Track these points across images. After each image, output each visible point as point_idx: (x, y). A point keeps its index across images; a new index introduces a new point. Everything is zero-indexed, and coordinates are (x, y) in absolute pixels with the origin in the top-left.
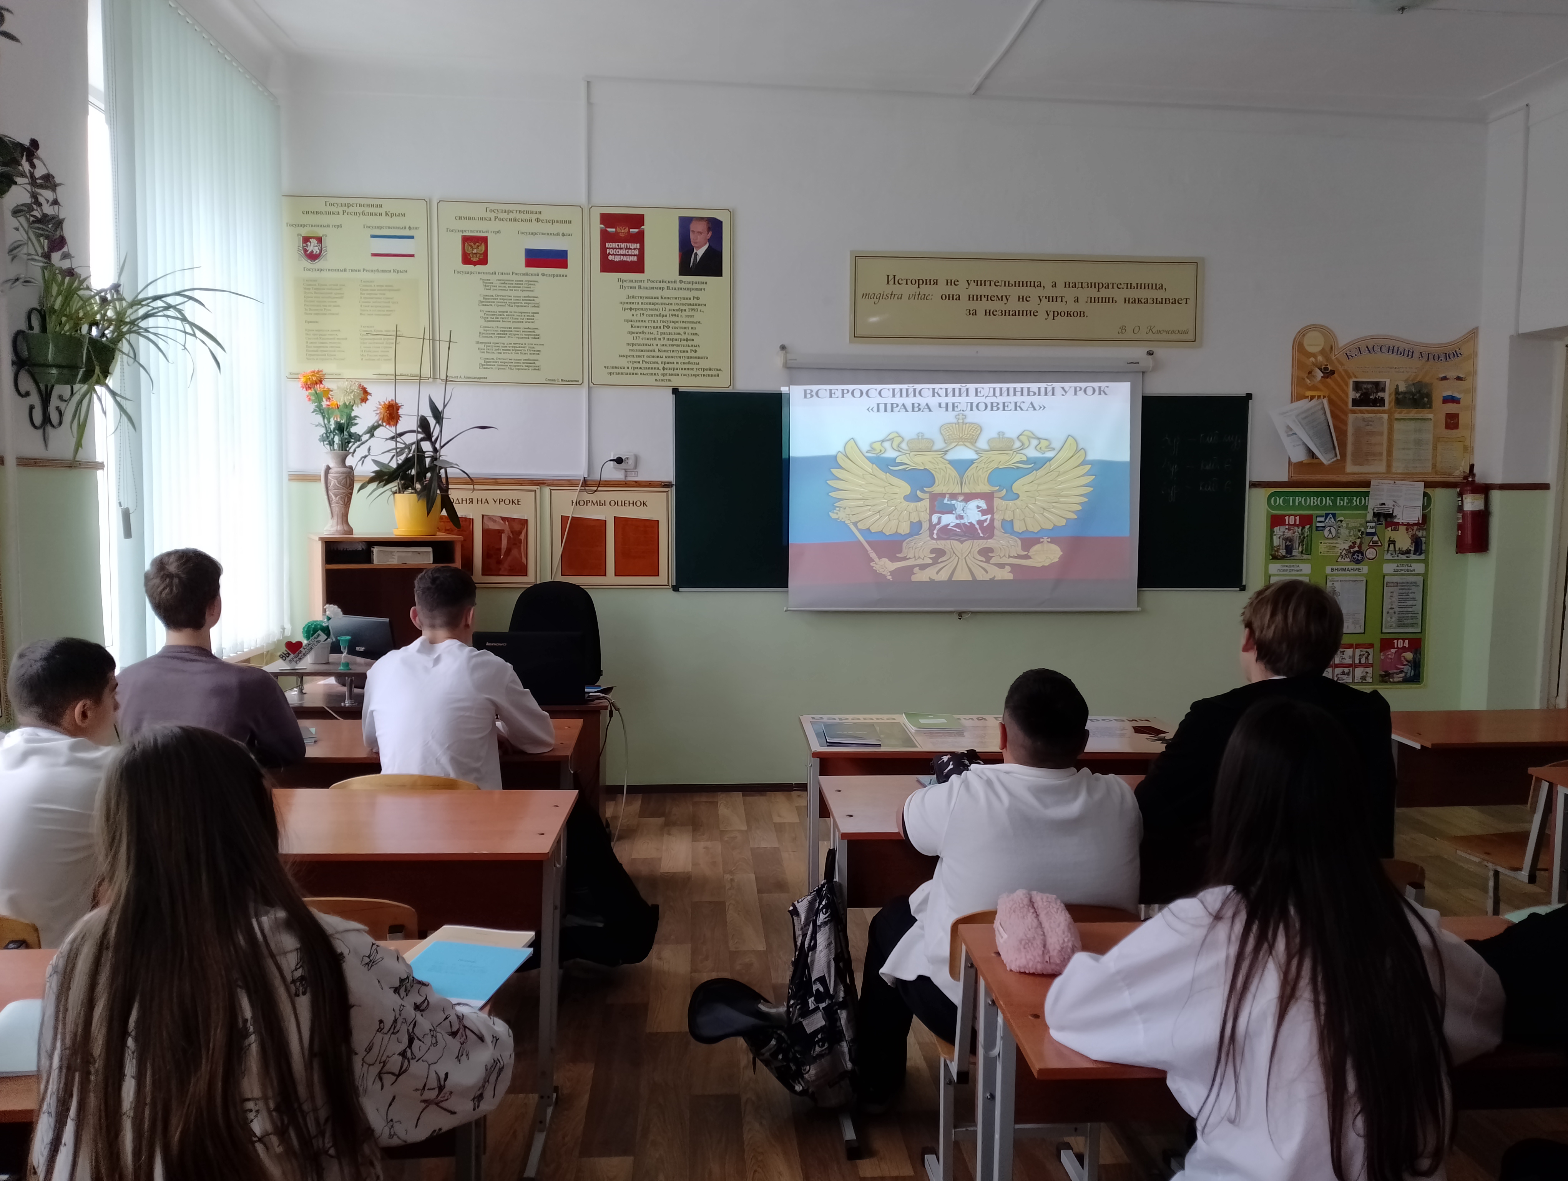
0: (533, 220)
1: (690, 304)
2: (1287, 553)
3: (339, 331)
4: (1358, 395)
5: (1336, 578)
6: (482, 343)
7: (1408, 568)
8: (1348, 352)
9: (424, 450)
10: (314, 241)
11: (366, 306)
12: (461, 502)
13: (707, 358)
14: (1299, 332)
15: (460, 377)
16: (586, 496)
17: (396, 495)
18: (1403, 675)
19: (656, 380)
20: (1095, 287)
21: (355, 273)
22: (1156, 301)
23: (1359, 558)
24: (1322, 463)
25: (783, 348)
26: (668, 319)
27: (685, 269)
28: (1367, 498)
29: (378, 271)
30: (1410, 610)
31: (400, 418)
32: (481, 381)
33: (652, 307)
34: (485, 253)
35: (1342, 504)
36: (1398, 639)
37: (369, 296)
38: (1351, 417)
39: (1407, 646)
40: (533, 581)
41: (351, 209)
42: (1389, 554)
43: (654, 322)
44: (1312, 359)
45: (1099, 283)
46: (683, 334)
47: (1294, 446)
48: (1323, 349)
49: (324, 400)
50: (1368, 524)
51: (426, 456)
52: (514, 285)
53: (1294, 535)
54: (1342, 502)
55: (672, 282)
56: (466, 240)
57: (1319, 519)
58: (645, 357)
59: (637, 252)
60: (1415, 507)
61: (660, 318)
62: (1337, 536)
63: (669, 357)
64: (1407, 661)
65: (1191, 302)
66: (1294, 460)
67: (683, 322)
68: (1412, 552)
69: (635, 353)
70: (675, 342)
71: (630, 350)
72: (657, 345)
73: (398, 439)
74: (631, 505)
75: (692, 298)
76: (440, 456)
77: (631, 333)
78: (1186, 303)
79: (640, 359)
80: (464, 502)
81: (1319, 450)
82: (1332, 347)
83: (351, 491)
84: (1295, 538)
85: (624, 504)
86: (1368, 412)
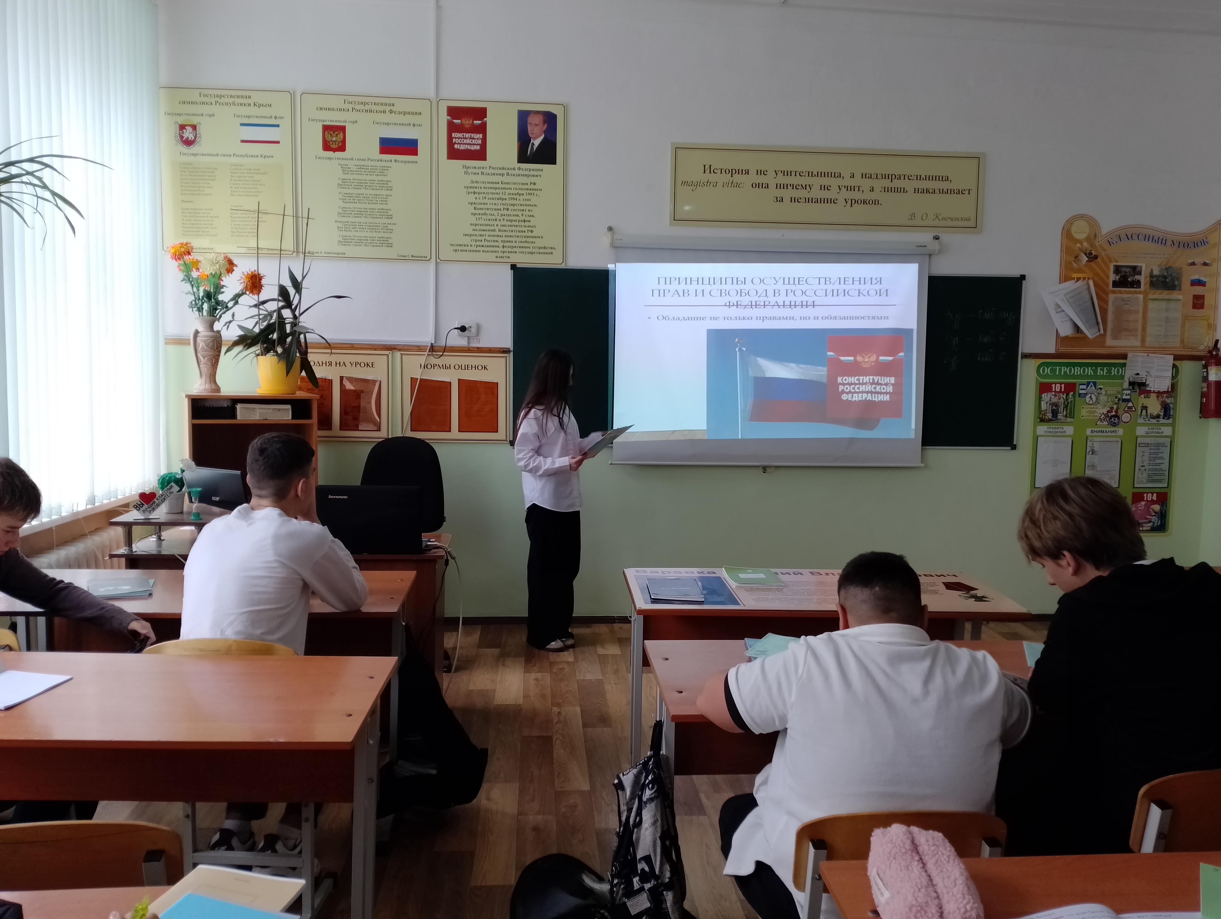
0: (387, 112)
1: (528, 189)
2: (1053, 416)
3: (212, 209)
4: (1118, 278)
5: (1096, 439)
6: (341, 222)
7: (1158, 431)
8: (1110, 239)
9: (284, 317)
10: (189, 129)
11: (236, 188)
12: (321, 365)
13: (542, 237)
14: (1067, 221)
15: (321, 252)
16: (433, 361)
17: (258, 357)
18: (1151, 524)
19: (497, 257)
20: (888, 178)
21: (226, 158)
22: (941, 191)
23: (1116, 422)
24: (1086, 337)
25: (610, 229)
26: (507, 202)
27: (524, 157)
28: (1124, 368)
29: (247, 156)
30: (1158, 467)
31: (263, 288)
32: (340, 257)
33: (494, 191)
34: (344, 141)
35: (1102, 373)
36: (1147, 493)
37: (238, 179)
38: (1111, 297)
39: (1155, 499)
40: (385, 436)
41: (223, 100)
42: (1141, 418)
43: (495, 204)
44: (1078, 245)
45: (892, 175)
46: (521, 216)
47: (1062, 322)
48: (1088, 235)
49: (194, 270)
50: (1124, 392)
51: (286, 322)
52: (369, 170)
53: (1059, 401)
54: (1102, 372)
55: (511, 169)
56: (326, 128)
57: (1081, 387)
58: (487, 236)
59: (480, 142)
60: (1165, 377)
61: (500, 202)
62: (1097, 402)
63: (508, 236)
64: (1155, 512)
65: (973, 193)
66: (1063, 334)
67: (521, 205)
68: (1161, 417)
69: (478, 233)
70: (514, 223)
71: (474, 230)
72: (497, 225)
73: (260, 307)
74: (473, 368)
75: (529, 184)
76: (299, 322)
77: (474, 214)
78: (969, 194)
79: (482, 238)
80: (324, 365)
81: (1084, 325)
82: (1096, 235)
83: (217, 354)
84: (1060, 404)
85: (467, 367)
86: (1127, 293)
